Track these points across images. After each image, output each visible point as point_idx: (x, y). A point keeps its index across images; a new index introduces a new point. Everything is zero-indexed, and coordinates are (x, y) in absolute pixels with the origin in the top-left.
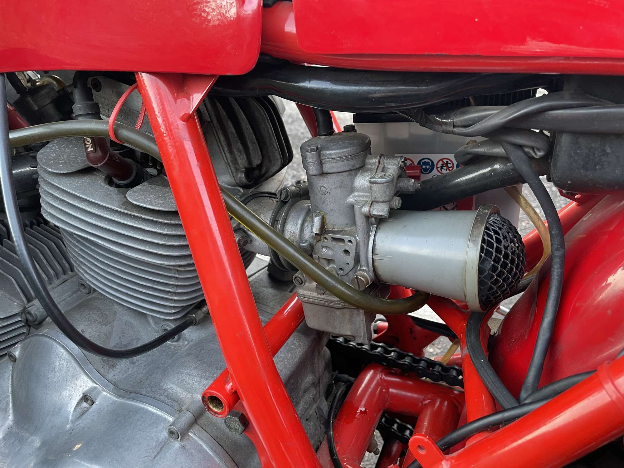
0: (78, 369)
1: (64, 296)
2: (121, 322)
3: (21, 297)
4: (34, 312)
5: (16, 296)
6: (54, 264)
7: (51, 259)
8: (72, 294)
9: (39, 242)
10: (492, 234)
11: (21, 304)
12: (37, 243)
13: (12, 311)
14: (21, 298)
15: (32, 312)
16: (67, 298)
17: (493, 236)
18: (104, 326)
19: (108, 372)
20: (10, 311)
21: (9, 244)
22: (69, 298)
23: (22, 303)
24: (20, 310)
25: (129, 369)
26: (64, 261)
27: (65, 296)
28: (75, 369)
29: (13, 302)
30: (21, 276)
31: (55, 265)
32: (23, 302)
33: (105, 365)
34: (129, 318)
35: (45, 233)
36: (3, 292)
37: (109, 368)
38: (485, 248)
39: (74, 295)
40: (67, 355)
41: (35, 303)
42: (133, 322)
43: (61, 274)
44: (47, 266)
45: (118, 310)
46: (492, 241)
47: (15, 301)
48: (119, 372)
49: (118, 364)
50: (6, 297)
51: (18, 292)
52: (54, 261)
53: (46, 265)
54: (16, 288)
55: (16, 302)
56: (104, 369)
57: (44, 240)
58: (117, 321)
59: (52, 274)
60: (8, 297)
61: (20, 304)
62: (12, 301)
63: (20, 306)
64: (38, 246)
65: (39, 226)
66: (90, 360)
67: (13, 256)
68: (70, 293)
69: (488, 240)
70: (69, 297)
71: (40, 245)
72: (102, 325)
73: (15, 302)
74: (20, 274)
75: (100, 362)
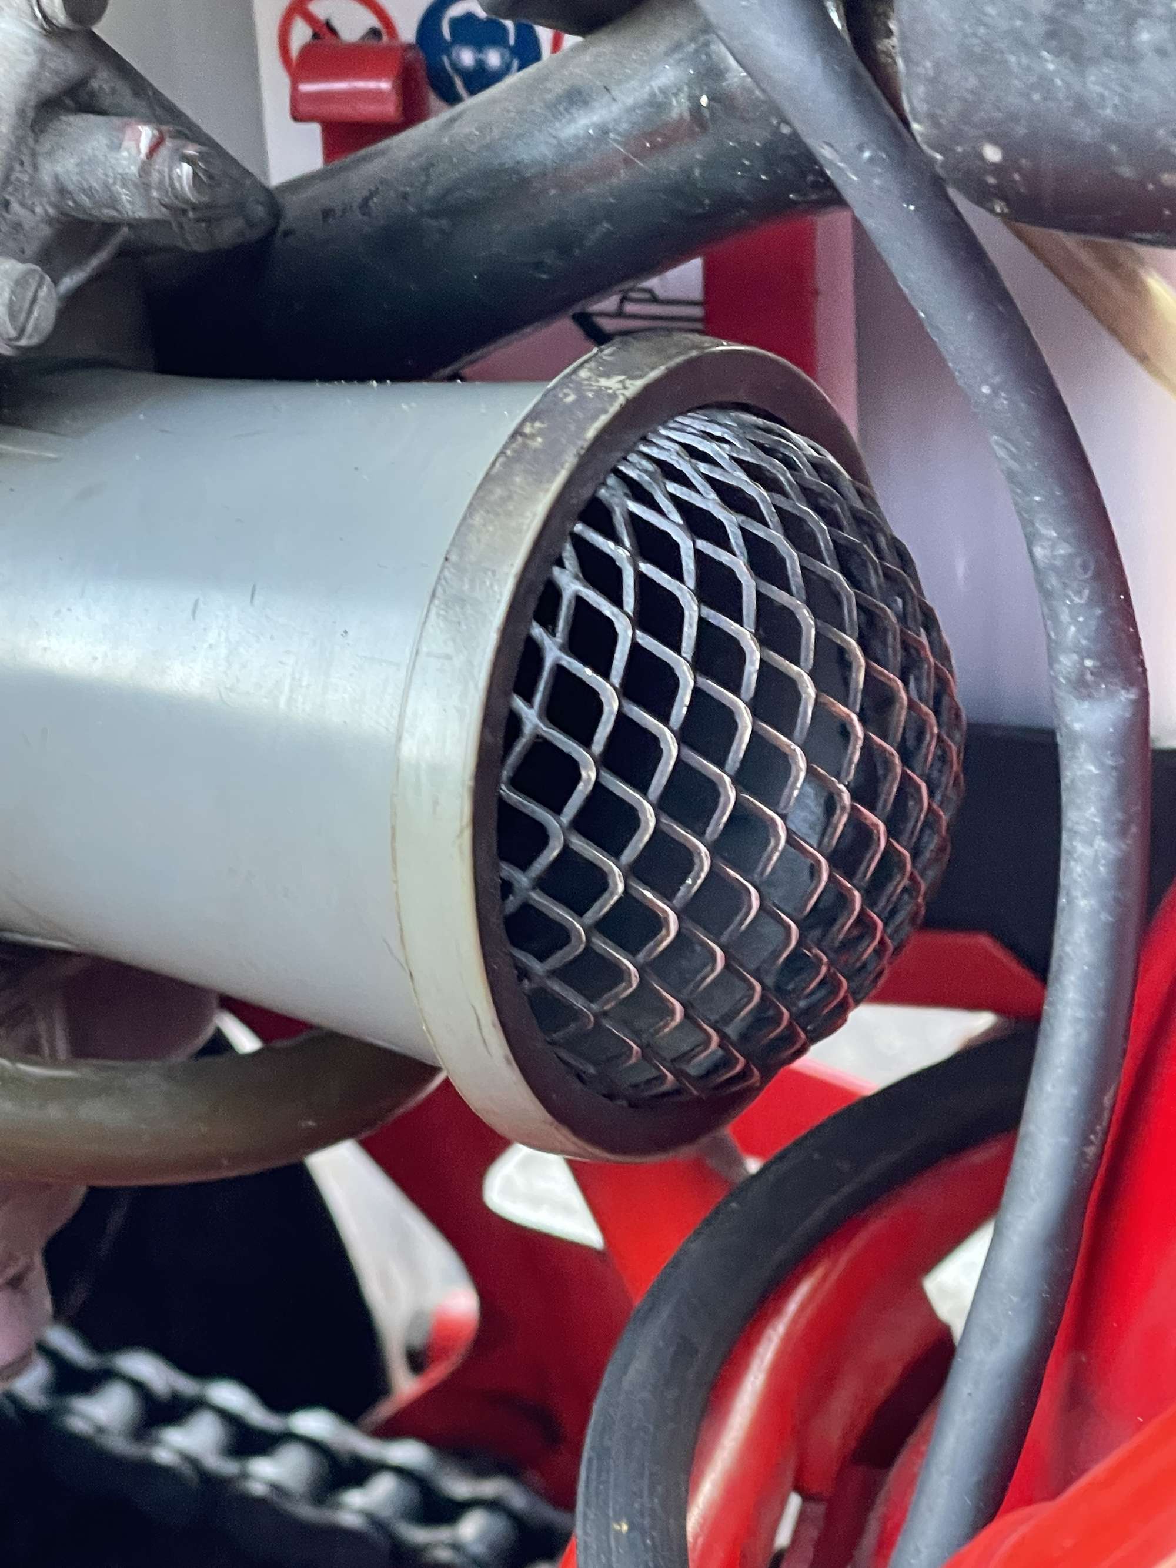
10: (620, 554)
17: (618, 572)
38: (548, 663)
46: (607, 609)
69: (580, 601)
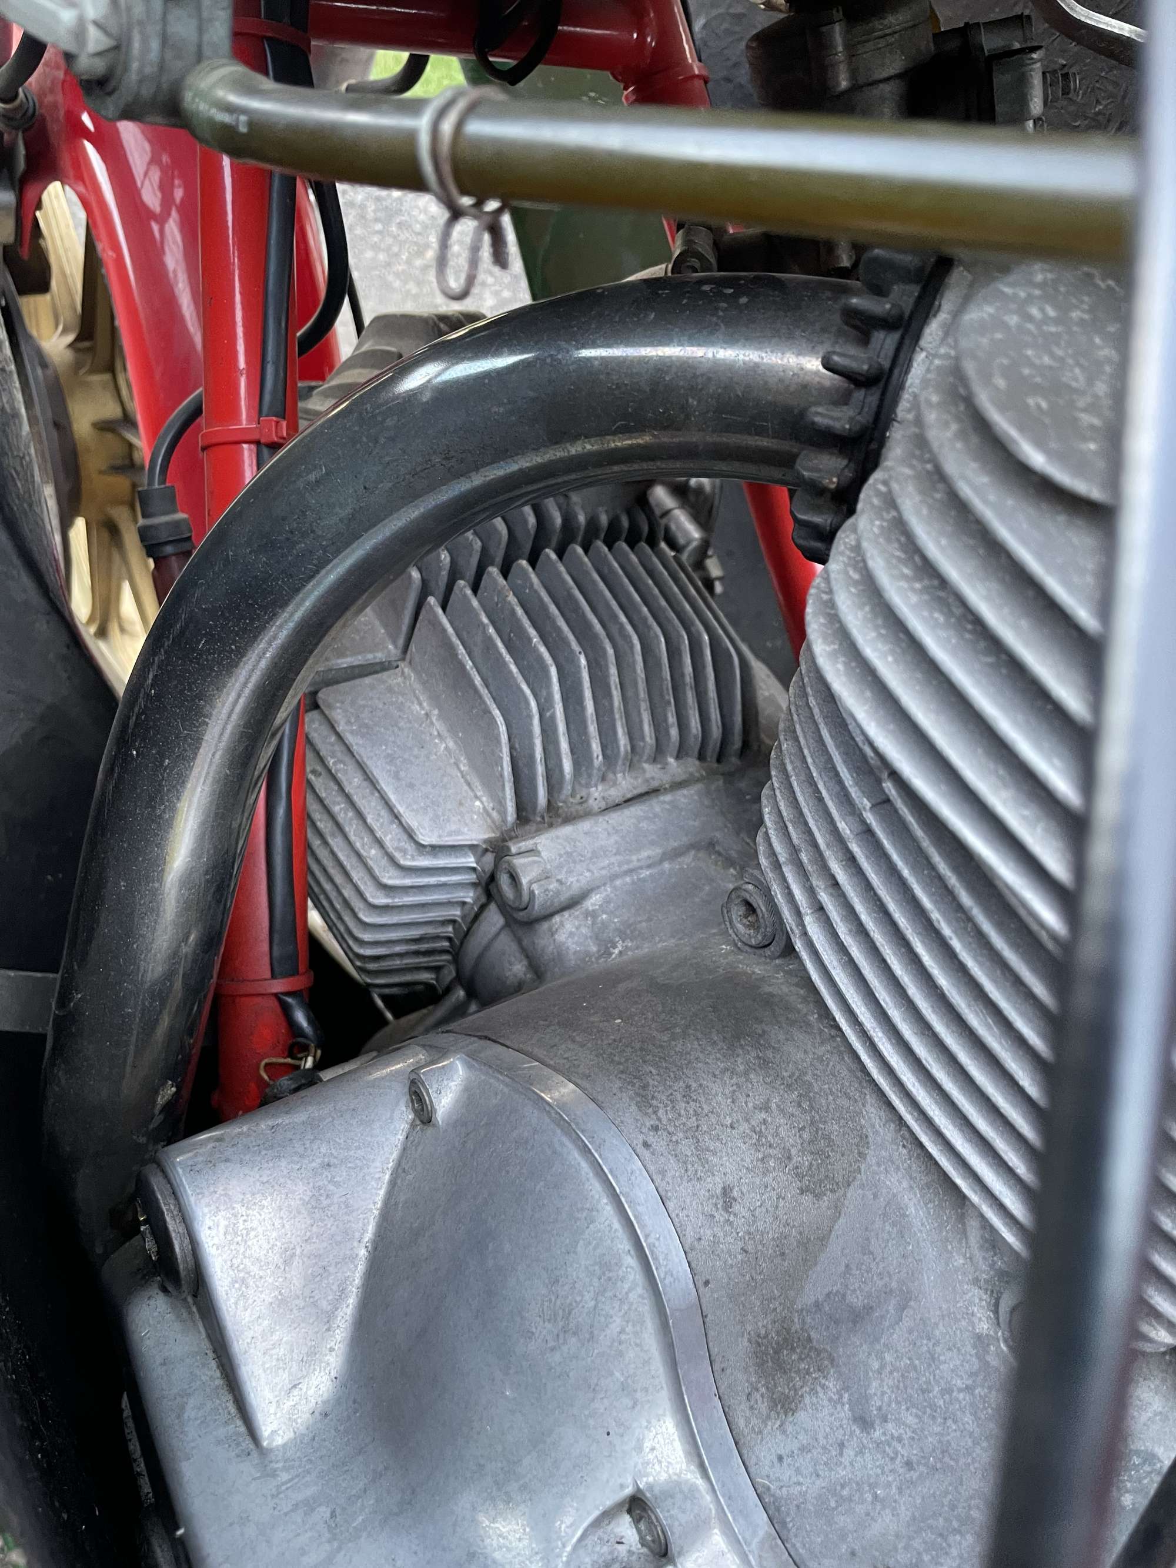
0: (658, 1366)
1: (634, 858)
2: (875, 1196)
3: (504, 794)
4: (531, 883)
5: (492, 784)
6: (639, 714)
7: (637, 694)
8: (661, 861)
9: (623, 618)
11: (495, 814)
12: (615, 617)
13: (458, 832)
14: (504, 798)
15: (524, 881)
16: (641, 868)
18: (807, 1199)
19: (760, 1432)
20: (454, 827)
21: (532, 585)
22: (647, 873)
23: (499, 812)
24: (486, 836)
25: (842, 1445)
26: (670, 715)
27: (638, 860)
28: (647, 1362)
29: (471, 794)
30: (531, 724)
31: (641, 722)
32: (503, 813)
33: (757, 1390)
34: (905, 1184)
35: (647, 585)
36: (455, 742)
37: (771, 1409)
39: (666, 865)
40: (640, 1290)
41: (540, 848)
42: (911, 1210)
43: (645, 758)
44: (617, 716)
45: (876, 1133)
47: (479, 794)
48: (803, 1449)
49: (807, 1400)
50: (457, 765)
51: (502, 776)
52: (644, 706)
53: (616, 711)
54: (502, 758)
55: (482, 802)
56: (752, 1408)
57: (639, 612)
58: (862, 1186)
59: (622, 749)
60: (462, 768)
61: (489, 815)
62: (473, 790)
63: (489, 821)
64: (614, 630)
65: (632, 545)
66: (715, 1351)
67: (530, 640)
68: (656, 851)
70: (649, 866)
71: (622, 627)
72: (802, 1191)
73: (477, 797)
74: (530, 717)
75: (746, 1370)
